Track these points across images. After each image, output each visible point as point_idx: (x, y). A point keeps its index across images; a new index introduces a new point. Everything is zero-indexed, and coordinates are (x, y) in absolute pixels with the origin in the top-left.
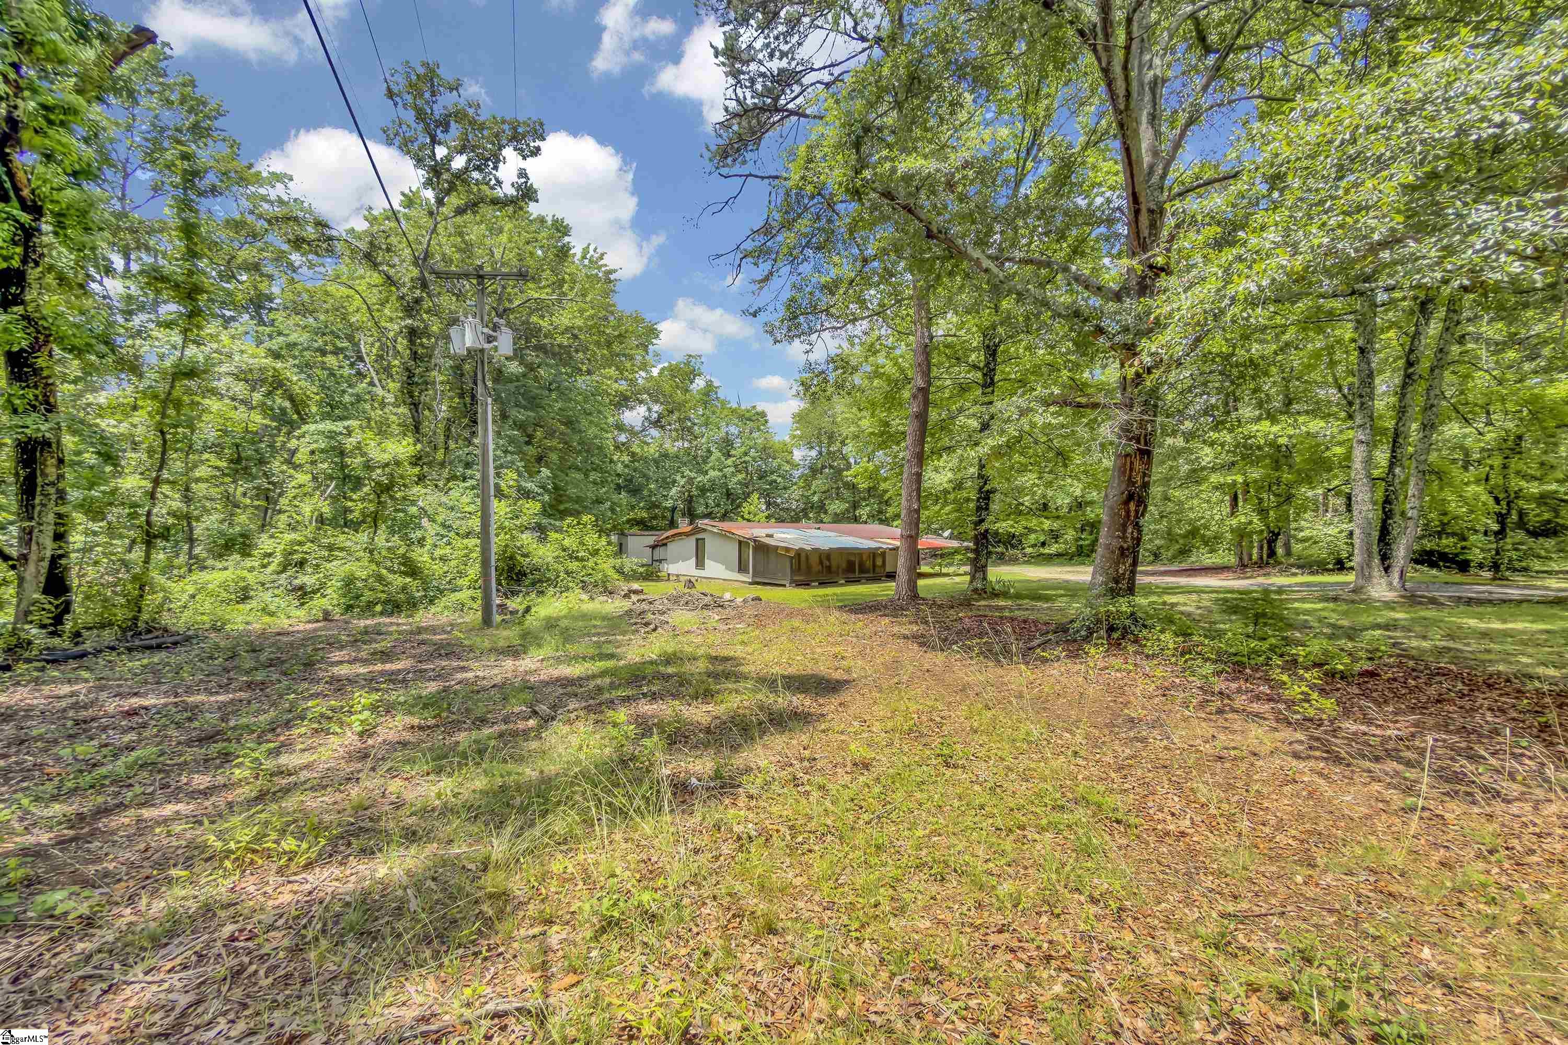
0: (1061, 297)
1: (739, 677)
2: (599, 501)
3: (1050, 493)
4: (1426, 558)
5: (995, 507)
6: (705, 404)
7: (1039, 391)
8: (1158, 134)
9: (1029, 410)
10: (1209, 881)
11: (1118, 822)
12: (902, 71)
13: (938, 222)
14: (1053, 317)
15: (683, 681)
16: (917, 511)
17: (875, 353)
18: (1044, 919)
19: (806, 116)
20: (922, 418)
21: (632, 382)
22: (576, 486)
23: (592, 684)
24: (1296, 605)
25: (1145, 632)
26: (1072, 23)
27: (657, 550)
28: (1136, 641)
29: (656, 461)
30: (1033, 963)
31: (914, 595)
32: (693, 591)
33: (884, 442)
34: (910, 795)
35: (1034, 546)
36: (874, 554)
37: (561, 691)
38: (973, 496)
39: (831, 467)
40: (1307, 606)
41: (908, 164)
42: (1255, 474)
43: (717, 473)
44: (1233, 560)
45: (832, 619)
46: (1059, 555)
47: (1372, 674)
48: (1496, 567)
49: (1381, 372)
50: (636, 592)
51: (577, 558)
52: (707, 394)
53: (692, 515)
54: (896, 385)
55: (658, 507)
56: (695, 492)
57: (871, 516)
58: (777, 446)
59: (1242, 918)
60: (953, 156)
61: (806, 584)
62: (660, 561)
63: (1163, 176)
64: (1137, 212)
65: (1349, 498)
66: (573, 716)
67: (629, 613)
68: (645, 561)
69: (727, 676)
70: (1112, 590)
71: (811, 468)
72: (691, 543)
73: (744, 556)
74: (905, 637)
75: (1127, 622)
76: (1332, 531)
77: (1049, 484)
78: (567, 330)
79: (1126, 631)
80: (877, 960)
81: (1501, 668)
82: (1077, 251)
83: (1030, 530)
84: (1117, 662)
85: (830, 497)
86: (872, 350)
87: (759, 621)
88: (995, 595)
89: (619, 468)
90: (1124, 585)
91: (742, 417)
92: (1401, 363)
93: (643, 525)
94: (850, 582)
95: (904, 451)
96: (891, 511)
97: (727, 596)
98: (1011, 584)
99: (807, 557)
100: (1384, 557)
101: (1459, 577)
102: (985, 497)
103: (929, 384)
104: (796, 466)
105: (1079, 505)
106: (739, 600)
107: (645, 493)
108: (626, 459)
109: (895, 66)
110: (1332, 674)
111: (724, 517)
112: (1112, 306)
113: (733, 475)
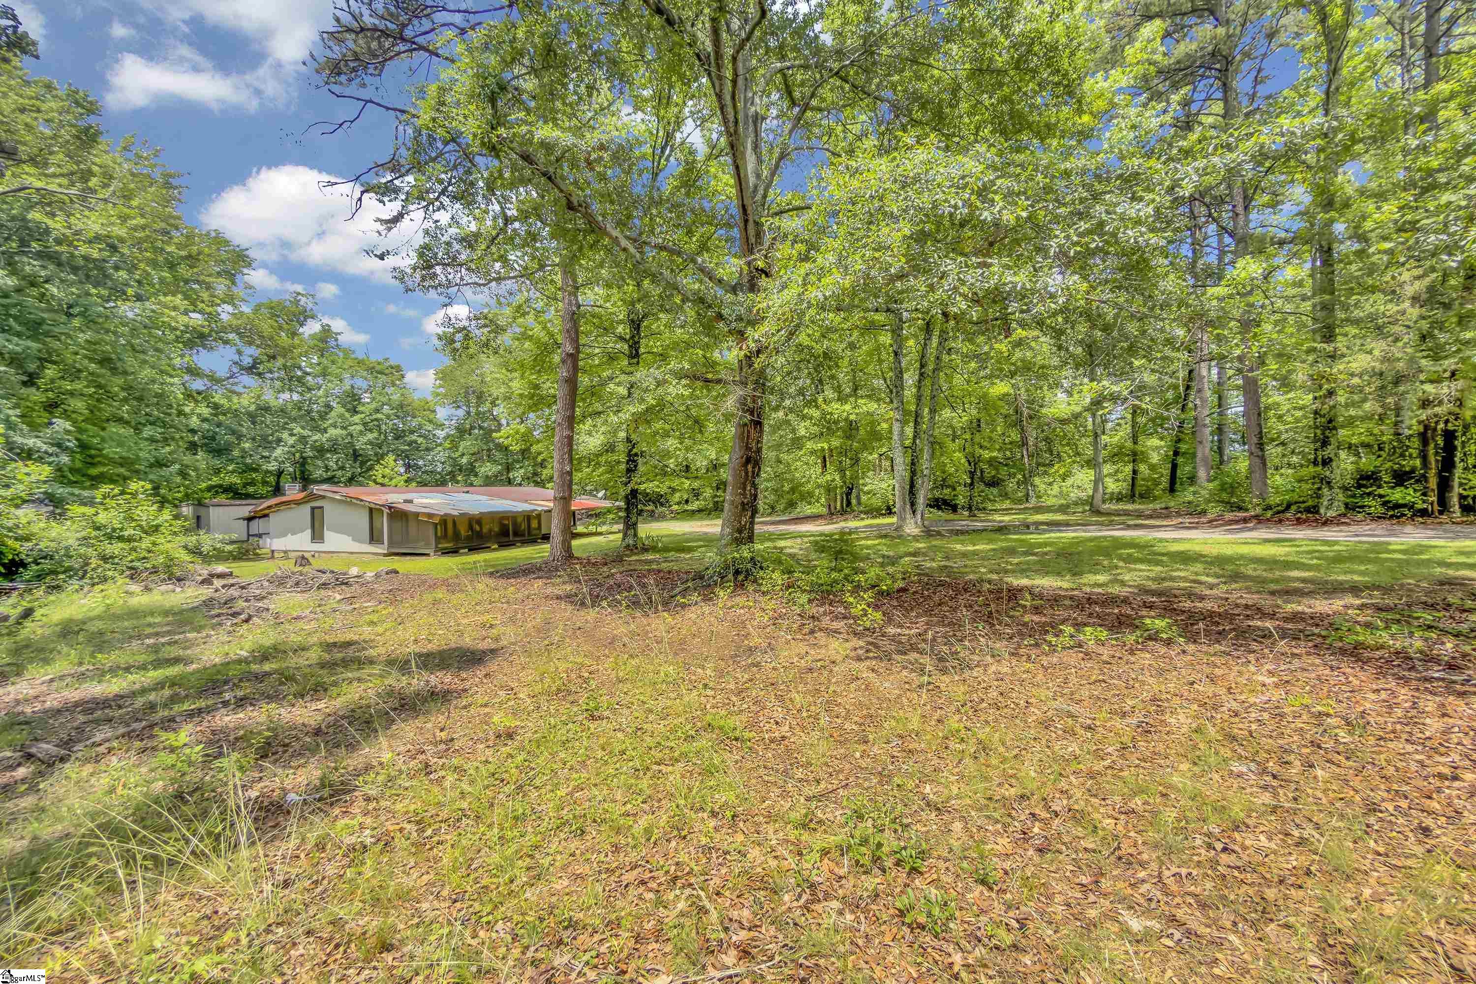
0: (690, 283)
1: (360, 663)
2: (159, 464)
3: (690, 456)
4: (937, 504)
5: (642, 468)
6: (322, 353)
7: (673, 365)
8: (760, 161)
9: (665, 381)
10: (799, 774)
11: (736, 739)
12: (537, 40)
13: (578, 196)
14: (683, 301)
15: (287, 677)
16: (570, 473)
17: (524, 314)
18: (673, 844)
19: (437, 55)
20: (572, 383)
21: (212, 317)
22: (120, 444)
23: (140, 702)
24: (863, 542)
25: (761, 573)
26: (690, 45)
27: (254, 524)
28: (755, 581)
29: (252, 417)
30: (662, 888)
31: (569, 555)
32: (306, 569)
33: (535, 405)
34: (553, 755)
35: (679, 503)
36: (528, 517)
37: (82, 718)
38: (623, 458)
39: (481, 428)
40: (869, 542)
41: (544, 132)
42: (836, 443)
43: (338, 431)
44: (825, 511)
45: (480, 586)
46: (700, 511)
47: (903, 590)
48: (970, 508)
49: (908, 370)
50: (221, 576)
51: (120, 539)
52: (324, 340)
53: (305, 480)
54: (545, 349)
55: (255, 470)
56: (309, 453)
57: (526, 478)
58: (416, 404)
59: (819, 797)
60: (588, 136)
61: (454, 552)
62: (260, 536)
63: (765, 196)
64: (746, 221)
65: (892, 460)
66: (102, 749)
67: (208, 603)
68: (234, 536)
69: (346, 663)
70: (736, 539)
71: (457, 428)
72: (305, 511)
73: (377, 524)
74: (559, 598)
75: (749, 566)
76: (884, 485)
77: (688, 449)
78: (97, 238)
79: (748, 573)
80: (509, 938)
81: (971, 577)
82: (703, 247)
83: (674, 490)
84: (740, 600)
85: (481, 459)
86: (520, 311)
87: (393, 597)
88: (645, 550)
89: (194, 422)
90: (745, 534)
91: (371, 370)
92: (917, 365)
93: (235, 493)
94: (504, 545)
95: (555, 414)
96: (546, 473)
97: (354, 571)
98: (660, 538)
99: (454, 523)
100: (913, 504)
101: (952, 516)
102: (632, 459)
103: (578, 352)
104: (441, 426)
105: (715, 466)
106: (370, 575)
107: (236, 453)
108: (205, 411)
109: (530, 33)
110: (881, 593)
111: (351, 481)
112: (730, 297)
113: (361, 433)
